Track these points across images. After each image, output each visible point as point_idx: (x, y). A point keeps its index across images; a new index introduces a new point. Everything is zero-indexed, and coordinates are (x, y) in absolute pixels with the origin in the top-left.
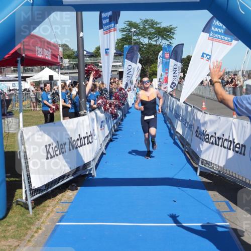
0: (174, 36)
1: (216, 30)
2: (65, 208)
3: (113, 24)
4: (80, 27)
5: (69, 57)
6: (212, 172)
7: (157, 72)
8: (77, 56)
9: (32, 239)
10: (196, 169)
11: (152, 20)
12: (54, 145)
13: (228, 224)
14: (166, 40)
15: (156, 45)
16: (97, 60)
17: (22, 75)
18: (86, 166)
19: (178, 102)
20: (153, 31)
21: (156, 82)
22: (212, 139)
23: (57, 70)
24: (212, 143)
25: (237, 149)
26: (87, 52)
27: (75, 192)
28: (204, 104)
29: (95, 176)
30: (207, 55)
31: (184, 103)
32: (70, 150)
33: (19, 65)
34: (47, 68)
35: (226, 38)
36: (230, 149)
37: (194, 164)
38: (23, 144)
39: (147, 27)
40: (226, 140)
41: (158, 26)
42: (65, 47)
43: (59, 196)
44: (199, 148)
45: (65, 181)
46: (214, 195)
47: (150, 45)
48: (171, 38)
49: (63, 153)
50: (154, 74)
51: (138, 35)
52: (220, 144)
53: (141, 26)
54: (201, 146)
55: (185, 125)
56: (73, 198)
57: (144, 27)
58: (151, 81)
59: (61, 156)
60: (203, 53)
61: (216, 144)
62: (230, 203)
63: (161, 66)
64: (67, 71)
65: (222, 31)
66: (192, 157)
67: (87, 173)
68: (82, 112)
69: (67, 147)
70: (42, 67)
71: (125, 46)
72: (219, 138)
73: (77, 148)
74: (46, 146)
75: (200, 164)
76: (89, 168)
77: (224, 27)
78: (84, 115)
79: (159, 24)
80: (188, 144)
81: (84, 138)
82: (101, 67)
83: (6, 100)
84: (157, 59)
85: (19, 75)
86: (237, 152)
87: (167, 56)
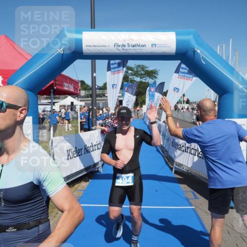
0: (158, 77)
1: (183, 71)
2: (80, 194)
3: (121, 68)
4: (94, 70)
5: (85, 89)
6: (183, 171)
7: (145, 100)
8: (91, 89)
9: (57, 215)
10: (172, 169)
11: (142, 65)
12: (74, 150)
13: (193, 207)
14: (152, 79)
15: (145, 83)
16: (104, 92)
17: (53, 101)
18: (95, 165)
19: (160, 122)
20: (143, 73)
21: (145, 108)
22: (183, 148)
23: (76, 98)
24: (183, 151)
25: (200, 155)
26: (98, 86)
27: (87, 183)
28: (178, 123)
29: (102, 172)
30: (177, 89)
31: (164, 122)
32: (85, 153)
33: (52, 94)
34: (69, 97)
35: (189, 76)
36: (195, 155)
37: (170, 165)
38: (52, 149)
39: (139, 70)
40: (193, 149)
41: (147, 69)
42: (83, 82)
43: (76, 186)
44: (174, 154)
45: (81, 175)
46: (184, 187)
47: (141, 82)
48: (156, 77)
49: (79, 155)
50: (144, 102)
51: (133, 75)
52: (189, 151)
53: (135, 70)
54: (175, 153)
55: (165, 138)
56: (86, 187)
57: (137, 70)
58: (142, 107)
59: (78, 158)
60: (175, 88)
61: (186, 151)
62: (195, 193)
63: (148, 97)
64: (83, 99)
65: (186, 71)
66: (170, 160)
67: (96, 170)
68: (94, 128)
69: (83, 151)
70: (66, 96)
71: (124, 83)
72: (188, 148)
73: (89, 152)
74: (68, 151)
75: (175, 166)
76: (97, 167)
77: (188, 69)
78: (94, 130)
79: (147, 68)
80: (166, 151)
81: (95, 145)
82: (107, 97)
83: (42, 118)
84: (146, 92)
85: (52, 101)
86: (200, 157)
87: (153, 89)
